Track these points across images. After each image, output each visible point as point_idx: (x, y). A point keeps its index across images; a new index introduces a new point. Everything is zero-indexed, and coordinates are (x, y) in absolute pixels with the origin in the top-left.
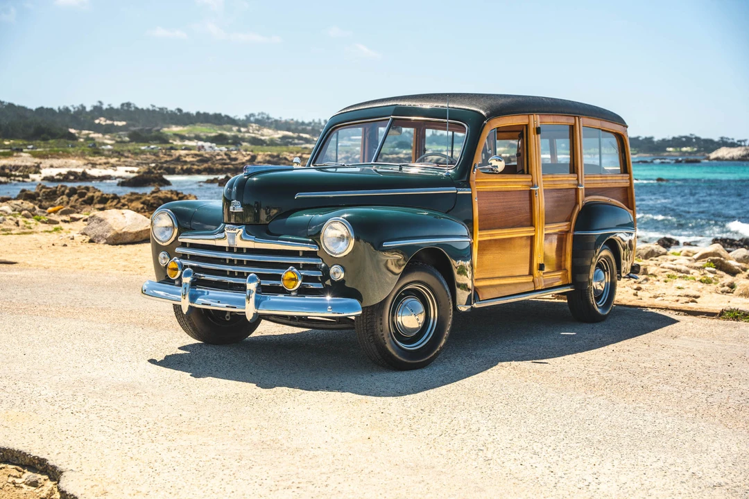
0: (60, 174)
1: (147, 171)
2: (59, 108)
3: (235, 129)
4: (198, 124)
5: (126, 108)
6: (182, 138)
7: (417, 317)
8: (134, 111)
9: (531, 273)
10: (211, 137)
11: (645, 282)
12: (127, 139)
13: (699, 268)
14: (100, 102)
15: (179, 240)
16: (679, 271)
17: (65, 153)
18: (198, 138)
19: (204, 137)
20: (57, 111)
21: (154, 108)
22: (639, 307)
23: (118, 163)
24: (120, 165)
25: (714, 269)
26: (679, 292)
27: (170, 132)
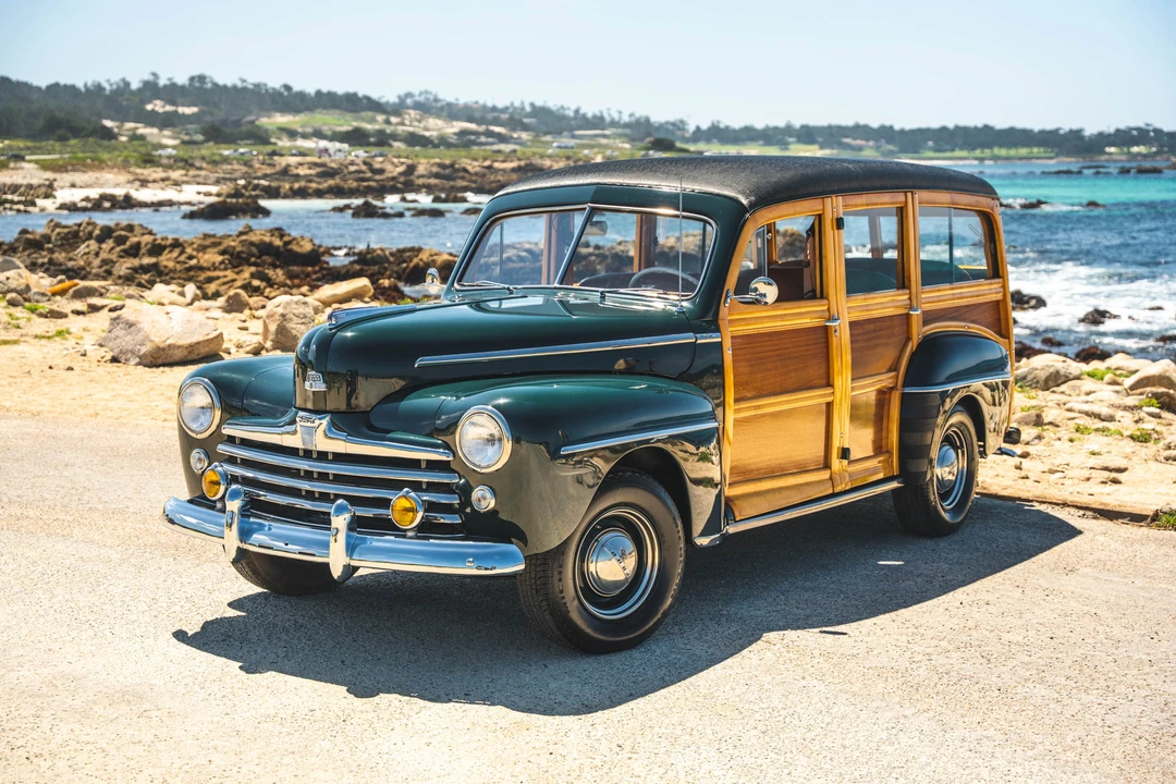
0: (87, 199)
1: (233, 192)
2: (86, 85)
3: (380, 118)
4: (319, 110)
5: (197, 84)
6: (292, 134)
7: (622, 564)
8: (211, 89)
9: (827, 465)
10: (340, 132)
11: (1037, 441)
12: (200, 137)
13: (1132, 408)
14: (154, 74)
15: (224, 432)
16: (1098, 416)
17: (97, 163)
18: (318, 134)
19: (329, 133)
20: (83, 90)
21: (245, 84)
22: (1019, 499)
23: (185, 179)
24: (187, 183)
25: (1158, 411)
26: (1093, 461)
27: (270, 124)
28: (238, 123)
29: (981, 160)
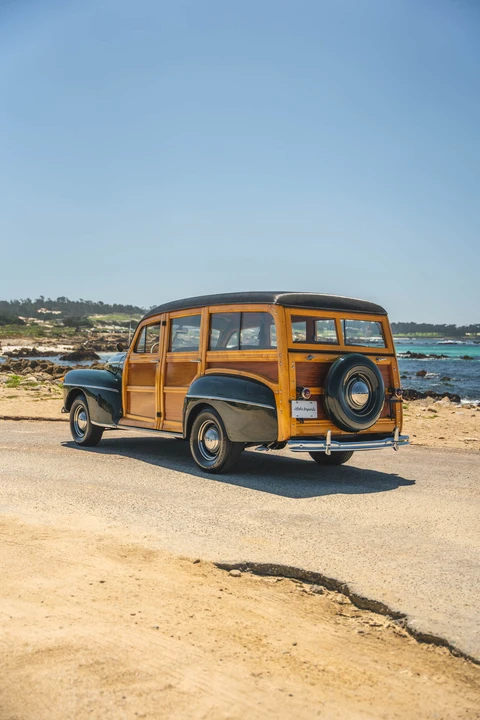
0: (16, 350)
1: (80, 348)
2: (11, 301)
4: (115, 313)
5: (61, 301)
6: (103, 323)
10: (125, 323)
12: (62, 324)
14: (42, 297)
17: (18, 335)
18: (115, 324)
19: (120, 323)
21: (82, 301)
24: (59, 344)
27: (94, 319)
28: (79, 318)
29: (411, 338)
